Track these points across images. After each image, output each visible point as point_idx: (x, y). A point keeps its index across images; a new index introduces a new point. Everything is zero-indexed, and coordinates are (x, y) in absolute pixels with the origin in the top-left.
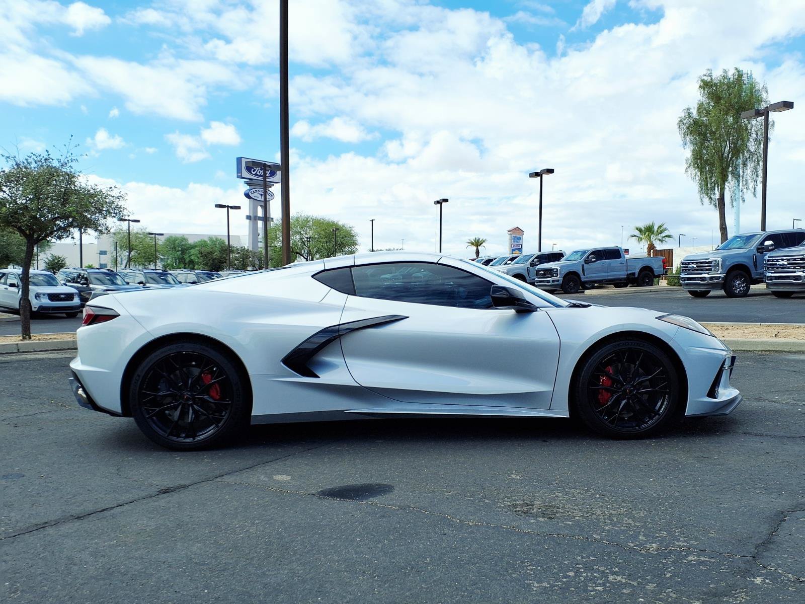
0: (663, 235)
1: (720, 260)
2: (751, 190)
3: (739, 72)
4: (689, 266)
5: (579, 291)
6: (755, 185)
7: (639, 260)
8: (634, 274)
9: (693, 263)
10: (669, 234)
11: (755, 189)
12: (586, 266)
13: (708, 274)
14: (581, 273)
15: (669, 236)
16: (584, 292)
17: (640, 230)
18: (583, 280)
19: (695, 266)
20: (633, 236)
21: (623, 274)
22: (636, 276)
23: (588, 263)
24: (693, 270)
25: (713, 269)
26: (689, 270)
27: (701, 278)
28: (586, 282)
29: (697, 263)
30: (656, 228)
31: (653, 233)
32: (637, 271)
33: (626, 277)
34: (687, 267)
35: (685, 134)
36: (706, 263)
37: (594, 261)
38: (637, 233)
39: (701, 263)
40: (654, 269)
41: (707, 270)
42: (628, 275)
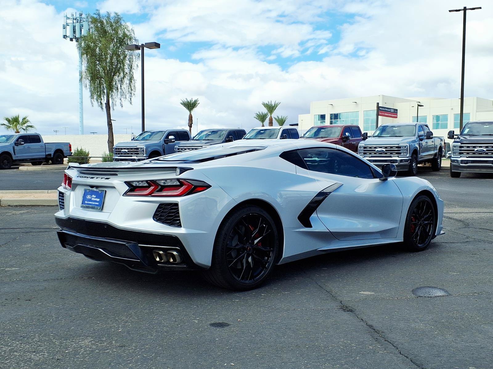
0: (26, 125)
1: (145, 148)
2: (128, 100)
3: (118, 16)
4: (122, 151)
5: (12, 167)
6: (130, 96)
7: (53, 145)
8: (50, 155)
9: (125, 149)
10: (31, 125)
11: (131, 99)
12: (16, 147)
13: (137, 157)
14: (12, 152)
15: (31, 126)
16: (18, 168)
17: (9, 121)
18: (14, 158)
19: (127, 151)
20: (2, 125)
21: (42, 155)
22: (52, 156)
23: (17, 146)
24: (125, 154)
25: (140, 153)
26: (122, 154)
27: (132, 159)
28: (16, 160)
29: (128, 149)
30: (20, 120)
31: (19, 123)
32: (52, 153)
33: (45, 157)
34: (121, 151)
35: (82, 54)
36: (135, 149)
37: (23, 144)
38: (6, 122)
39: (132, 149)
40: (64, 152)
41: (135, 154)
42: (46, 155)
